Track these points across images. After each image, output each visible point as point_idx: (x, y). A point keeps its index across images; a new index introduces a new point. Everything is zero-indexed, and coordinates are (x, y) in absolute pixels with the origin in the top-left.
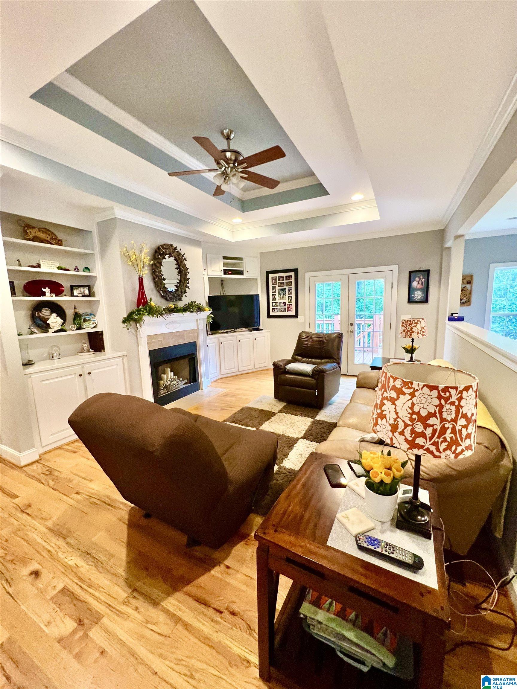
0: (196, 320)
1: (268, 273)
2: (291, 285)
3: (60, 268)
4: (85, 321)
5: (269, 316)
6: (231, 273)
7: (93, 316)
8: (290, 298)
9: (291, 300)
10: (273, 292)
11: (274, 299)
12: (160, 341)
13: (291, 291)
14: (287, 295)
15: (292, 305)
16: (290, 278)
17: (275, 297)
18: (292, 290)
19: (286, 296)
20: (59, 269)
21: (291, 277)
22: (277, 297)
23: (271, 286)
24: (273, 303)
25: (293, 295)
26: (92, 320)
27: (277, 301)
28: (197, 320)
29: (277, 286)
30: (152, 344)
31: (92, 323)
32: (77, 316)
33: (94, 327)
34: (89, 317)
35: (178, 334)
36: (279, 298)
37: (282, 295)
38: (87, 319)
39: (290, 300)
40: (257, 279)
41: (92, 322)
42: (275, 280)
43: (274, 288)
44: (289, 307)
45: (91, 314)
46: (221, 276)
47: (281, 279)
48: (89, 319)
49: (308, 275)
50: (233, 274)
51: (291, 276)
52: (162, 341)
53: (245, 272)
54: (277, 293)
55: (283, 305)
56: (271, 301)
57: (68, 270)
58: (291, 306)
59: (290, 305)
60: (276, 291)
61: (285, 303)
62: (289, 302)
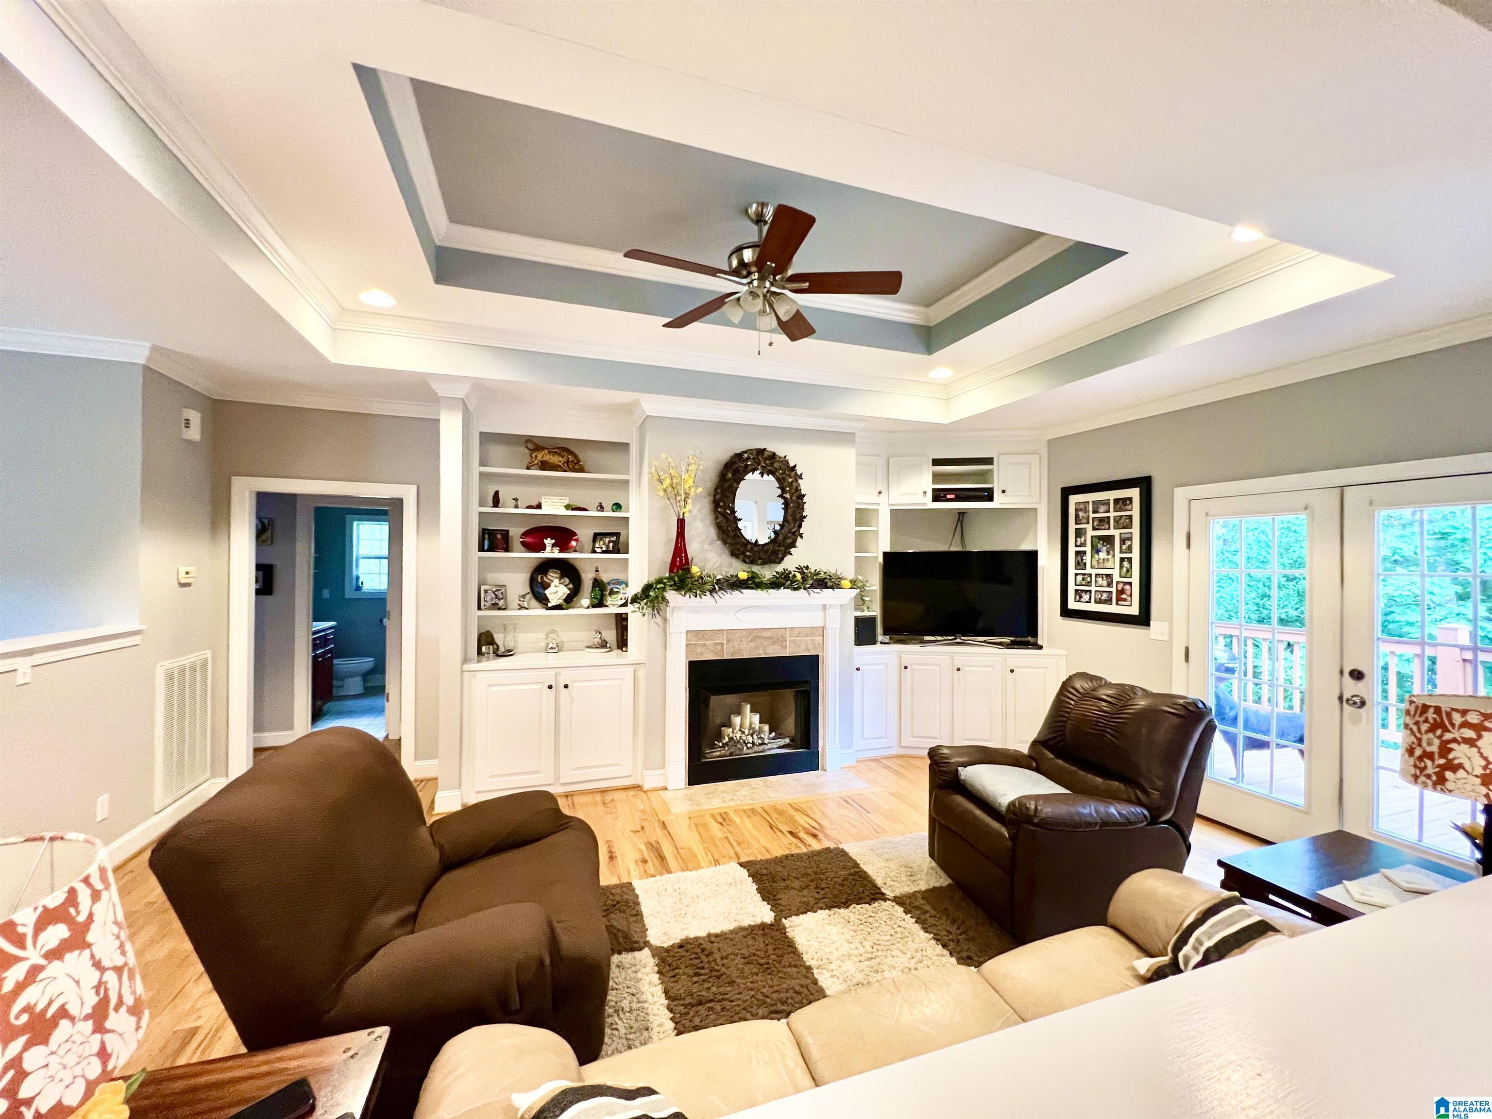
0: (821, 607)
1: (1067, 492)
2: (1130, 526)
3: (568, 507)
4: (612, 593)
5: (1066, 612)
6: (953, 496)
7: (624, 586)
8: (1126, 564)
9: (1128, 571)
10: (1078, 543)
11: (1080, 564)
12: (717, 644)
13: (1128, 543)
14: (1118, 556)
15: (1130, 584)
16: (1125, 505)
17: (1082, 560)
18: (1130, 539)
19: (1113, 556)
20: (567, 509)
21: (1131, 502)
22: (1087, 559)
23: (1072, 527)
24: (1076, 575)
25: (1136, 555)
26: (622, 591)
27: (1089, 570)
28: (824, 606)
29: (1089, 527)
30: (699, 650)
31: (620, 598)
32: (597, 583)
33: (622, 606)
34: (618, 586)
35: (767, 634)
36: (1095, 563)
37: (1102, 555)
38: (615, 590)
39: (1125, 570)
40: (1036, 509)
41: (621, 596)
42: (1086, 511)
43: (1079, 533)
44: (1122, 592)
45: (622, 583)
46: (925, 504)
47: (1102, 508)
48: (618, 590)
49: (1181, 494)
50: (958, 499)
51: (1130, 499)
52: (722, 644)
53: (997, 494)
54: (1088, 549)
55: (1105, 583)
56: (1072, 570)
57: (585, 510)
58: (1127, 587)
59: (1125, 583)
60: (1085, 541)
61: (1109, 576)
62: (1123, 574)
